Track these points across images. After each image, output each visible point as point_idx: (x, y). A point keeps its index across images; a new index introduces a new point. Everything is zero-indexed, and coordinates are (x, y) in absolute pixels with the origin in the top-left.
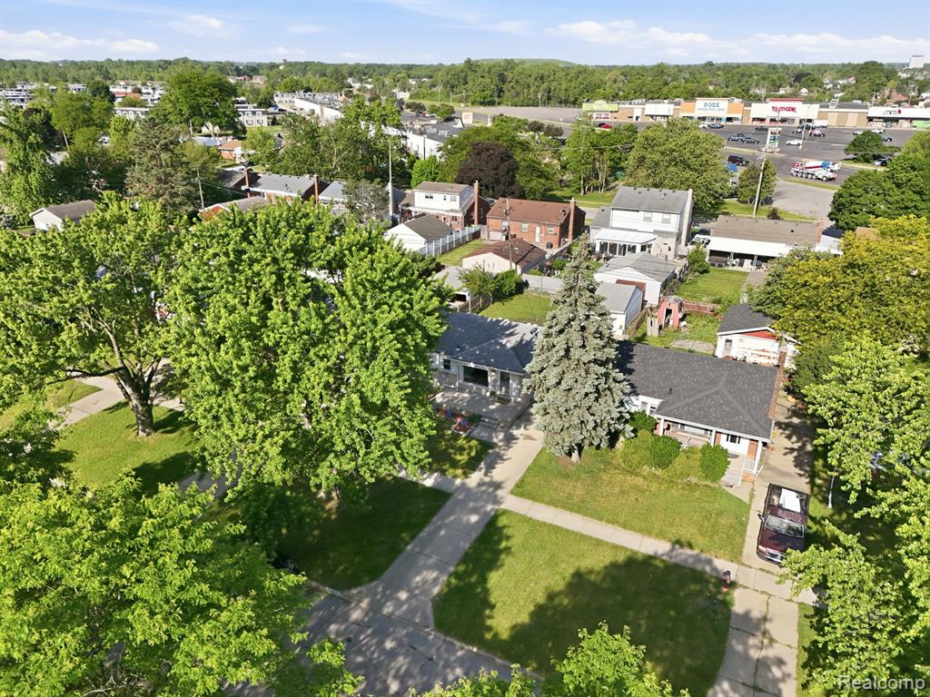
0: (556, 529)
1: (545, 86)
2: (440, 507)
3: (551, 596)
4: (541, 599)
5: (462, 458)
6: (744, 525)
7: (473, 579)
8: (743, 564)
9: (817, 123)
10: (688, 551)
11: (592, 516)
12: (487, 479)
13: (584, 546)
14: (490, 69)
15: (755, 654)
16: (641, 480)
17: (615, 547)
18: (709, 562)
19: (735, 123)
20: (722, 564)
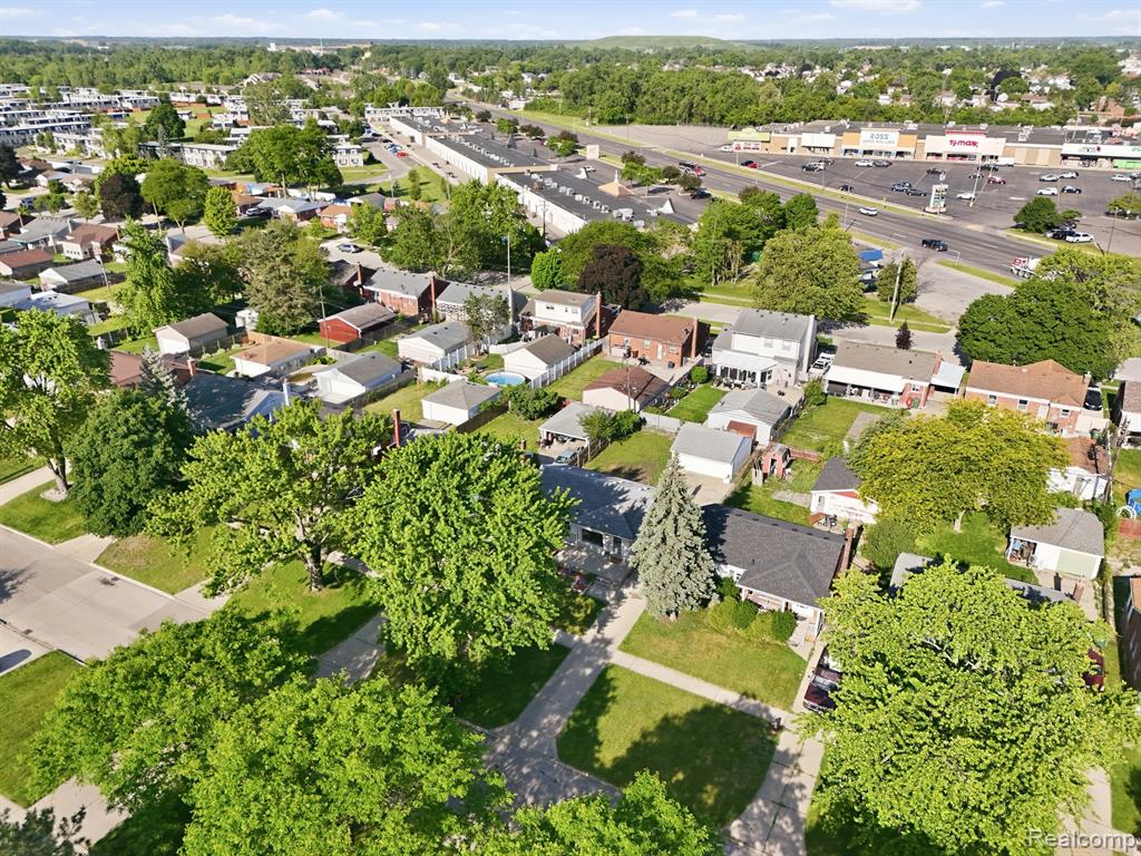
0: (653, 682)
1: (685, 100)
2: (561, 661)
3: (645, 735)
4: (637, 737)
5: (580, 616)
6: (799, 680)
7: (587, 722)
8: (792, 712)
9: (1002, 161)
10: (752, 701)
11: (681, 670)
12: (599, 636)
13: (673, 696)
14: (621, 77)
15: (785, 781)
16: (724, 638)
17: (697, 697)
18: (766, 710)
19: (907, 158)
20: (776, 712)
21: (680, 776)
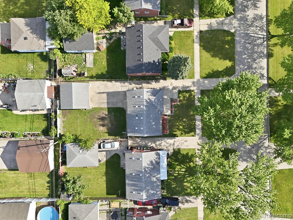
8: (194, 30)
12: (193, 86)
21: (227, 46)
